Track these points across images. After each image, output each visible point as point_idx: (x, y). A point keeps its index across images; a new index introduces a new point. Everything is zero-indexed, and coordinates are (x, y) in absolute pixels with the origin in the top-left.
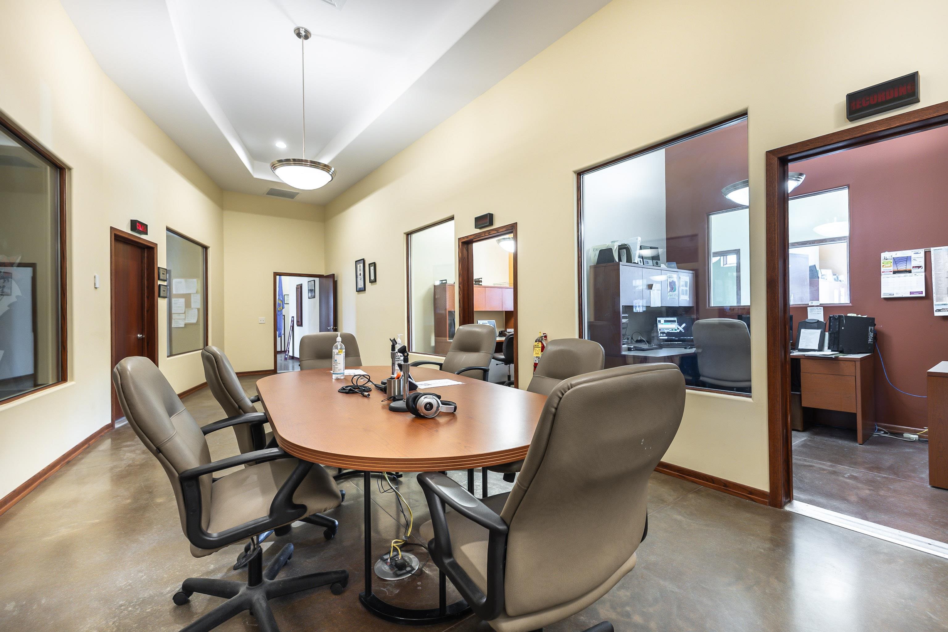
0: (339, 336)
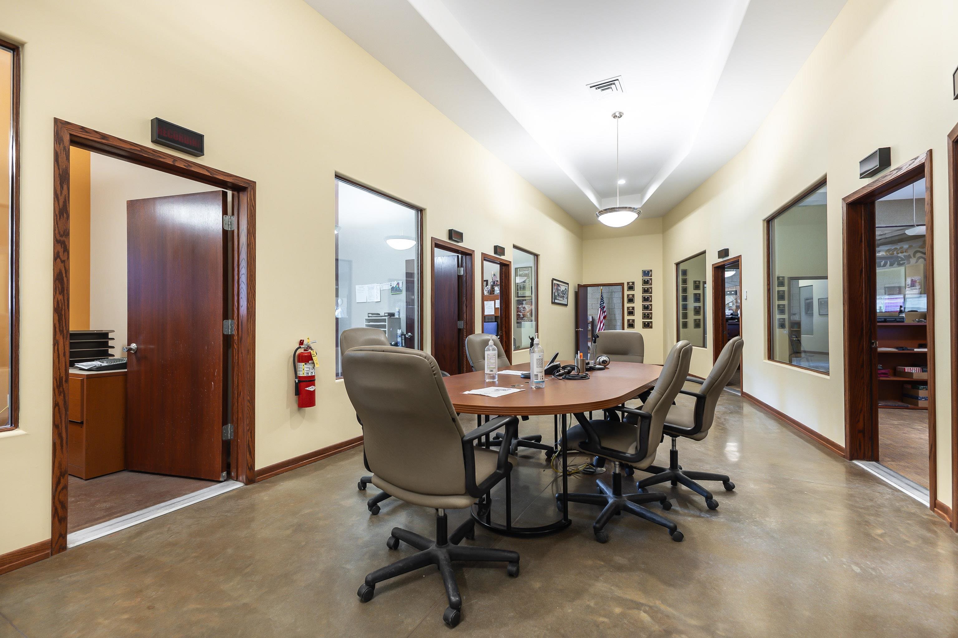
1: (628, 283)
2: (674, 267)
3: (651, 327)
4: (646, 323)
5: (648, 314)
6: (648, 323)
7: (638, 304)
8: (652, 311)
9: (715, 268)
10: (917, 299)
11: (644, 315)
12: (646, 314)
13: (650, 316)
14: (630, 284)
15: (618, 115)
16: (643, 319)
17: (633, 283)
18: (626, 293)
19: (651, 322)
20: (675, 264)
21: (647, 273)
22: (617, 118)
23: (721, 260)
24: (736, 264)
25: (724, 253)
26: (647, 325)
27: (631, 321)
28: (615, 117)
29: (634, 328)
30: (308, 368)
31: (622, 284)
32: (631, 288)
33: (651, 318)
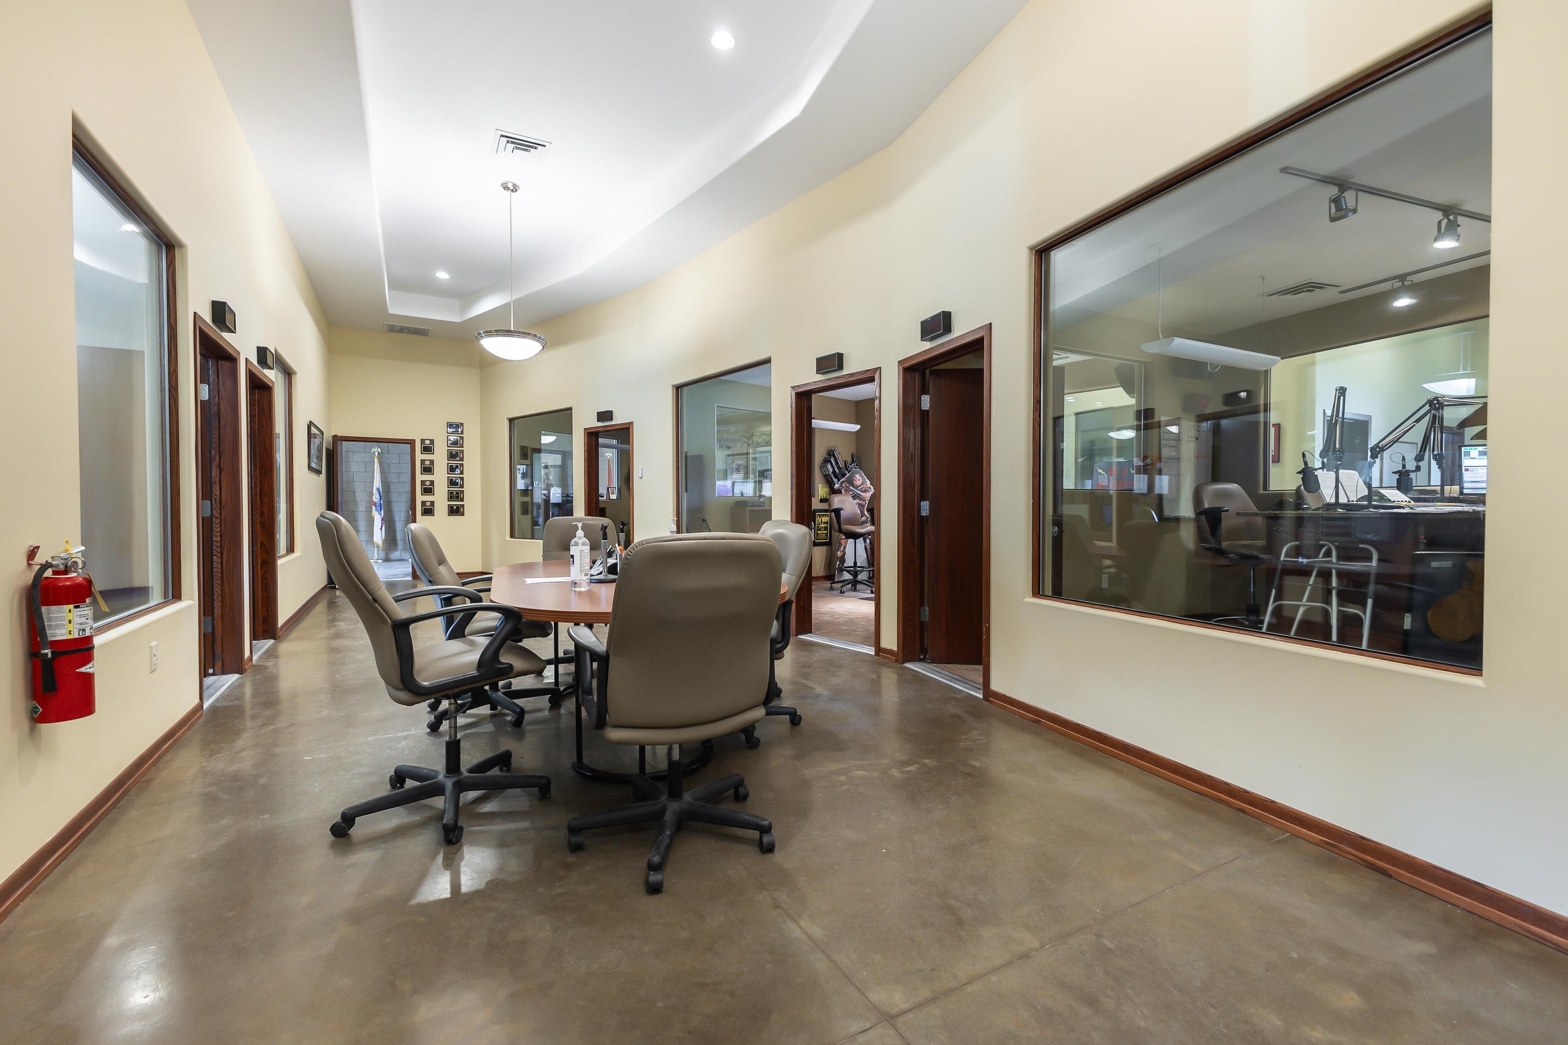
0: (580, 528)
1: (423, 441)
2: (507, 423)
3: (463, 514)
4: (455, 508)
5: (457, 493)
6: (457, 507)
7: (440, 477)
8: (463, 488)
9: (588, 433)
10: (742, 484)
11: (451, 495)
12: (455, 493)
13: (461, 496)
14: (428, 442)
15: (510, 186)
16: (448, 501)
17: (432, 441)
18: (419, 456)
19: (463, 506)
20: (507, 419)
21: (456, 427)
22: (509, 191)
23: (600, 424)
24: (624, 433)
25: (605, 416)
26: (455, 511)
27: (428, 504)
28: (506, 188)
29: (434, 515)
30: (84, 616)
31: (411, 443)
32: (427, 449)
33: (462, 500)
